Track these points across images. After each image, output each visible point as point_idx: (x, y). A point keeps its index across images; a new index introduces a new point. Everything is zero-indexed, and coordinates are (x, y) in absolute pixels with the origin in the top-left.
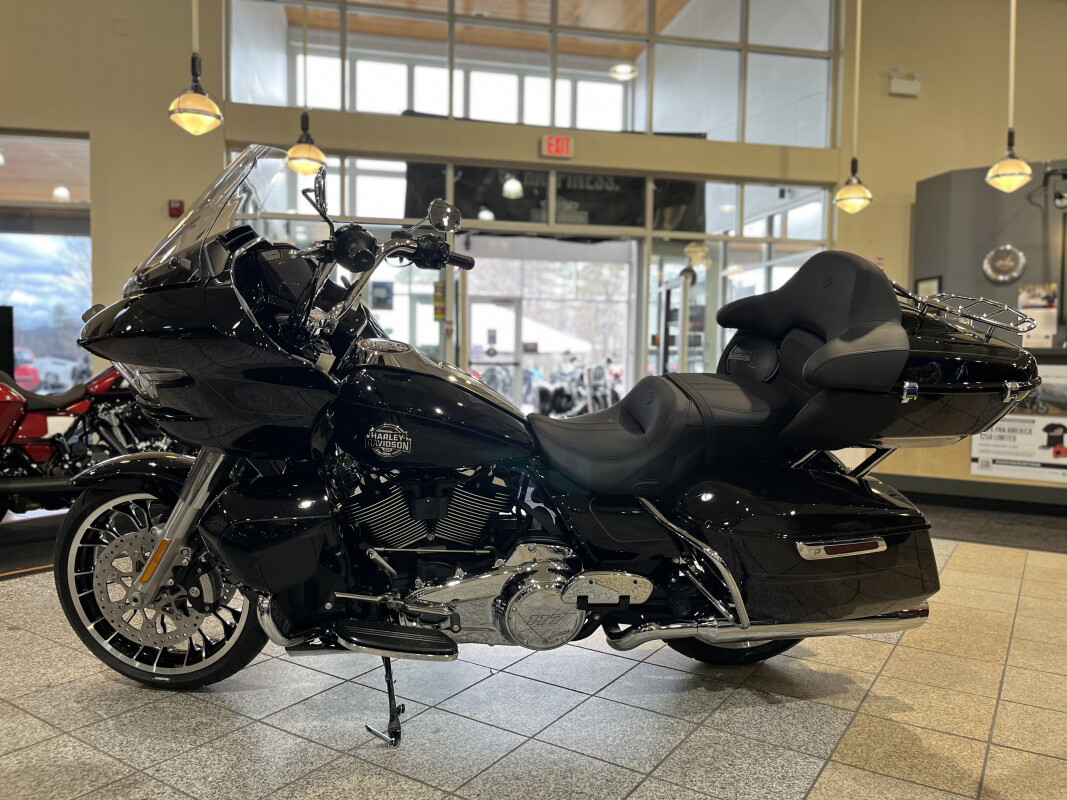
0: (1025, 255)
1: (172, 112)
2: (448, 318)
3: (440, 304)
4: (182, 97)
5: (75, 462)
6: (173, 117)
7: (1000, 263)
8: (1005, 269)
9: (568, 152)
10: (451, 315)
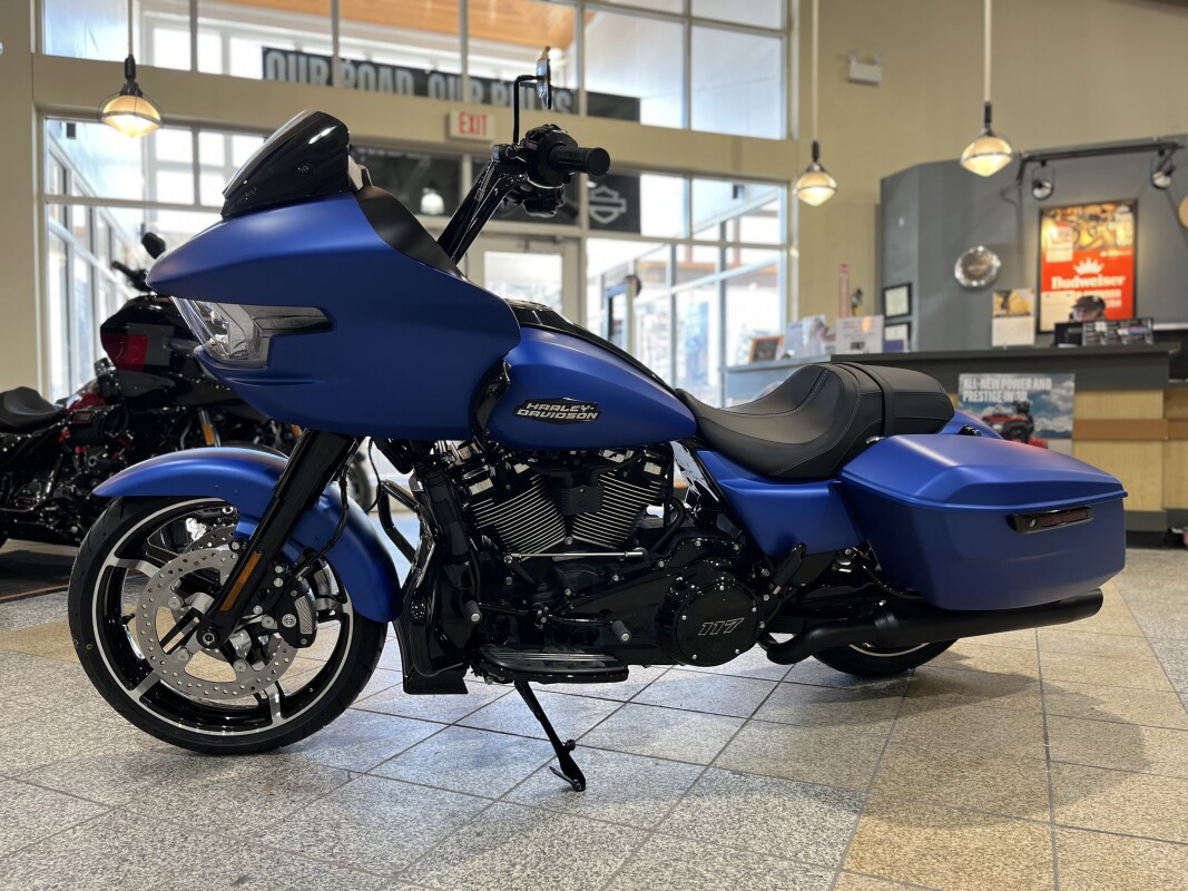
0: (1000, 258)
7: (971, 268)
8: (977, 274)
9: (484, 133)
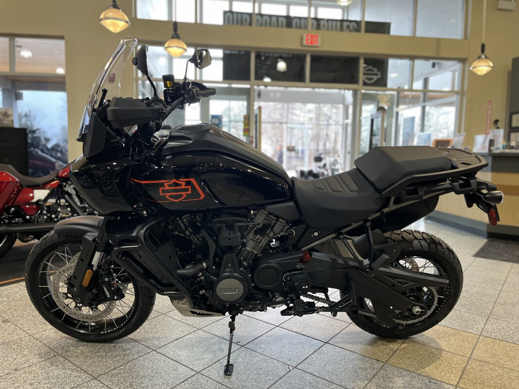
1: (101, 20)
2: (251, 135)
3: (247, 127)
4: (107, 11)
5: (51, 215)
6: (103, 22)
9: (317, 43)
10: (253, 133)
